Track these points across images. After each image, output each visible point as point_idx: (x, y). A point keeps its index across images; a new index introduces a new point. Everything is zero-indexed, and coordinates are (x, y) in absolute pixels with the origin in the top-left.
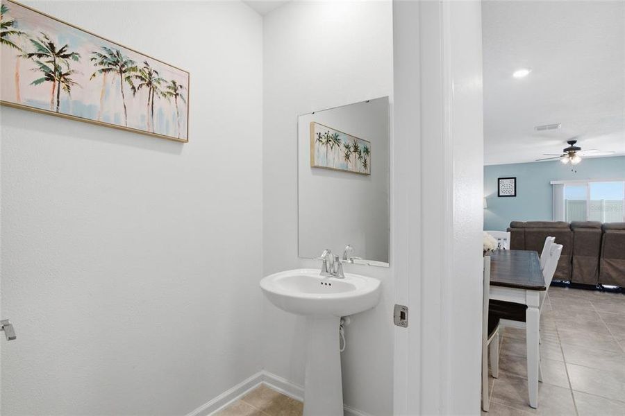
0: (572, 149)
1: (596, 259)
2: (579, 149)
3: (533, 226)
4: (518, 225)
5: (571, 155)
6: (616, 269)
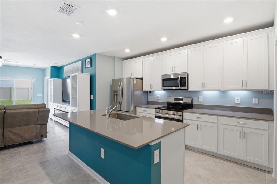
1: (1, 130)
6: (15, 134)
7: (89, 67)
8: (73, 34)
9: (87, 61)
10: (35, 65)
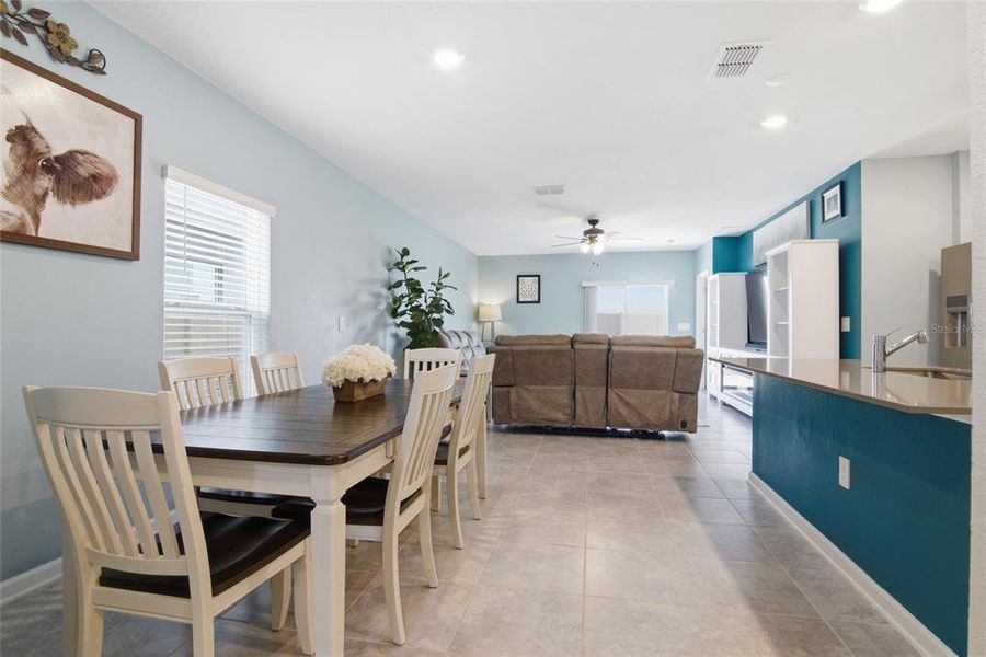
0: (592, 233)
1: (603, 390)
2: (601, 232)
3: (523, 342)
4: (505, 342)
5: (592, 240)
6: (627, 404)
7: (837, 216)
8: (764, 119)
9: (827, 195)
10: (672, 241)
